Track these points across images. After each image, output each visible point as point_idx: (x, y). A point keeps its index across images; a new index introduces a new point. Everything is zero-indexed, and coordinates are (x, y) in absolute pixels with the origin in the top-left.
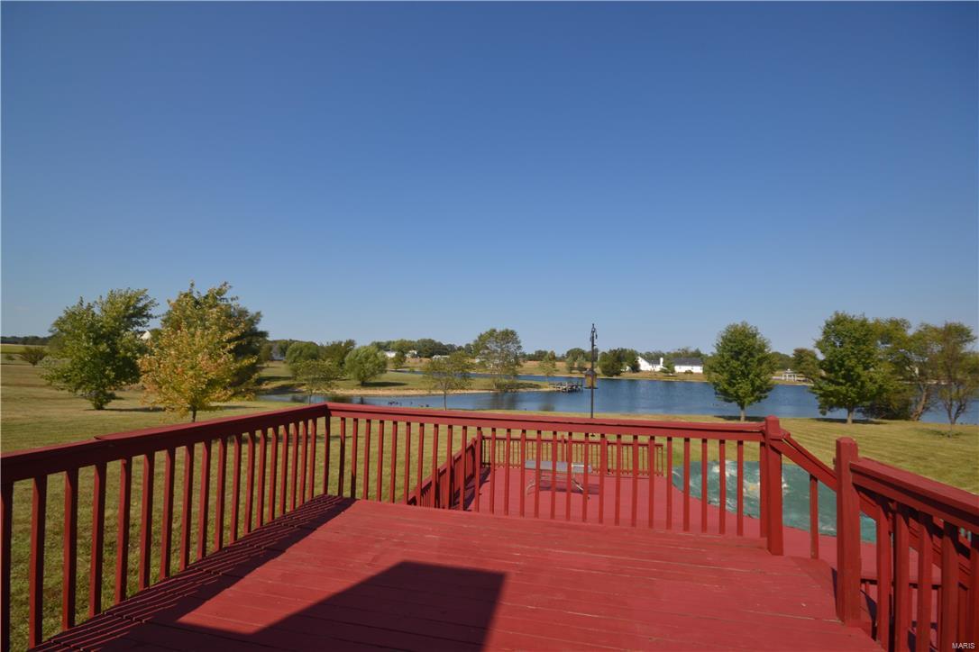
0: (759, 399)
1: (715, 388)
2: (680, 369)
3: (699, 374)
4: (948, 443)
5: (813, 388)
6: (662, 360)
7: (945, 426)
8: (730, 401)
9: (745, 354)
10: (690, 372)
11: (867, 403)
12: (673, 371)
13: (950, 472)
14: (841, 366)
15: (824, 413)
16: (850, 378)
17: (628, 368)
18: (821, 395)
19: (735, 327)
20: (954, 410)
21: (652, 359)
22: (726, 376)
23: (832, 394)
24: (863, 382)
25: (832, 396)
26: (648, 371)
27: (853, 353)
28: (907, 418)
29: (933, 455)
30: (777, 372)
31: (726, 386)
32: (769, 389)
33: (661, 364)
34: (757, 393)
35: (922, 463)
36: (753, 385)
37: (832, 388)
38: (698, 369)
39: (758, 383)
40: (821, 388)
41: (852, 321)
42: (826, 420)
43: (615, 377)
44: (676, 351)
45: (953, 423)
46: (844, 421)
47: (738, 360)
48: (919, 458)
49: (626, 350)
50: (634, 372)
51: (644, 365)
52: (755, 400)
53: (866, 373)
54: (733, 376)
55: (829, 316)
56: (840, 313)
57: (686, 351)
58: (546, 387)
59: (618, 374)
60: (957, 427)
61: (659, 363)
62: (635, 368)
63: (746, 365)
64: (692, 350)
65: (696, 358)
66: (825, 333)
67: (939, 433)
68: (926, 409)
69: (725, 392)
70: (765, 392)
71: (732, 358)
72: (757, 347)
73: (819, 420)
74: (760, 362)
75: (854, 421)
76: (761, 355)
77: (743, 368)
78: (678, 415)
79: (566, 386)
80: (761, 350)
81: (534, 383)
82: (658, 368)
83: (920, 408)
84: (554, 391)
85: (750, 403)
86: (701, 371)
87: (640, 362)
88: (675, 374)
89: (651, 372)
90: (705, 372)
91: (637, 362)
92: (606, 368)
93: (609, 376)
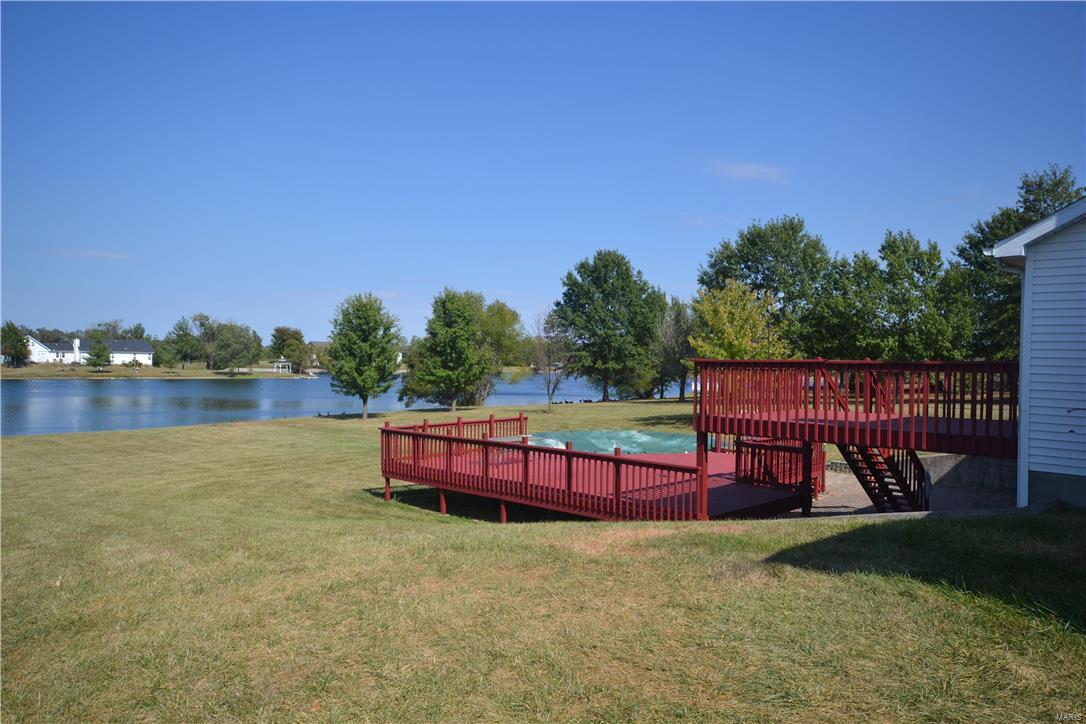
2: (119, 358)
3: (147, 366)
6: (77, 343)
8: (353, 395)
10: (136, 364)
21: (56, 341)
26: (47, 365)
30: (261, 362)
33: (76, 349)
38: (145, 359)
44: (96, 327)
50: (18, 366)
51: (39, 353)
52: (378, 392)
56: (449, 288)
57: (113, 328)
61: (71, 349)
62: (21, 357)
64: (127, 324)
65: (135, 339)
69: (348, 383)
82: (69, 358)
83: (486, 393)
85: (376, 394)
86: (150, 362)
87: (31, 348)
88: (106, 369)
89: (54, 365)
90: (156, 363)
91: (25, 346)
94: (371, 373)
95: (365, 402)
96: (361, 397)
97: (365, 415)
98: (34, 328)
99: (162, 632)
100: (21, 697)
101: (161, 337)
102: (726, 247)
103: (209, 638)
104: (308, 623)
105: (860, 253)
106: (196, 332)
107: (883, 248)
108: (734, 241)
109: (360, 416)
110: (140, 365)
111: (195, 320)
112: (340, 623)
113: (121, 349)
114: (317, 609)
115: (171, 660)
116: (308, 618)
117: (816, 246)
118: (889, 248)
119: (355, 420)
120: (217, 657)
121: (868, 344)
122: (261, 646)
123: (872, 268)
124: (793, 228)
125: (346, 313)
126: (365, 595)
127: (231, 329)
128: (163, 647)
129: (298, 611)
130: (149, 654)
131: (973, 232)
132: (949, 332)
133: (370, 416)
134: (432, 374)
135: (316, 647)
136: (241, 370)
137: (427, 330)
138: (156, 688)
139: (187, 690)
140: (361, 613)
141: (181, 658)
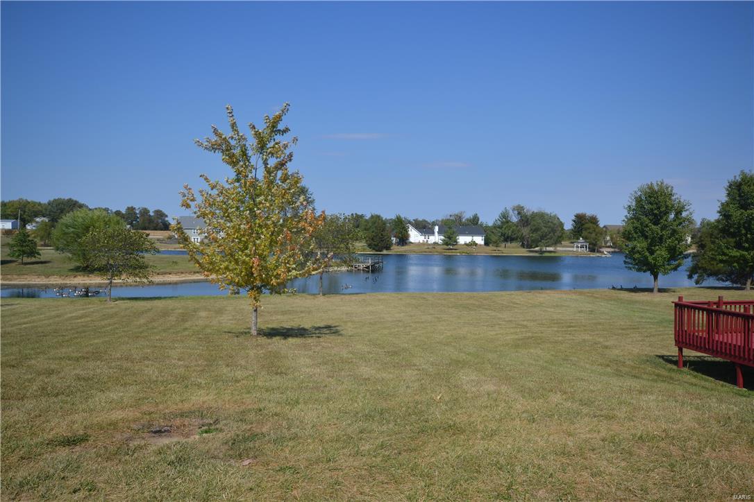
2: (463, 240)
3: (480, 245)
6: (437, 229)
8: (645, 271)
10: (473, 244)
17: (394, 240)
21: (424, 228)
26: (419, 244)
30: (563, 242)
33: (436, 234)
38: (479, 240)
43: (385, 252)
44: (449, 217)
50: (403, 245)
51: (415, 236)
52: (668, 270)
57: (459, 217)
59: (388, 248)
61: (433, 233)
62: (404, 240)
64: (468, 215)
65: (473, 226)
69: (641, 261)
82: (432, 239)
86: (483, 243)
87: (410, 232)
88: (455, 247)
89: (423, 244)
90: (487, 243)
91: (407, 231)
92: (372, 239)
93: (377, 251)
94: (662, 252)
95: (656, 278)
96: (652, 273)
97: (656, 290)
98: (411, 219)
99: (509, 446)
100: (426, 471)
101: (490, 224)
103: (544, 458)
104: (623, 464)
106: (514, 219)
109: (651, 290)
110: (476, 244)
111: (514, 210)
112: (653, 471)
113: (464, 233)
114: (631, 454)
115: (518, 469)
116: (624, 460)
119: (646, 293)
120: (551, 474)
122: (585, 474)
125: (639, 200)
126: (675, 451)
127: (541, 216)
128: (511, 458)
129: (613, 452)
130: (502, 461)
133: (660, 290)
134: (724, 254)
135: (634, 486)
136: (548, 249)
137: (719, 212)
138: (509, 488)
139: (532, 495)
140: (672, 466)
141: (525, 469)
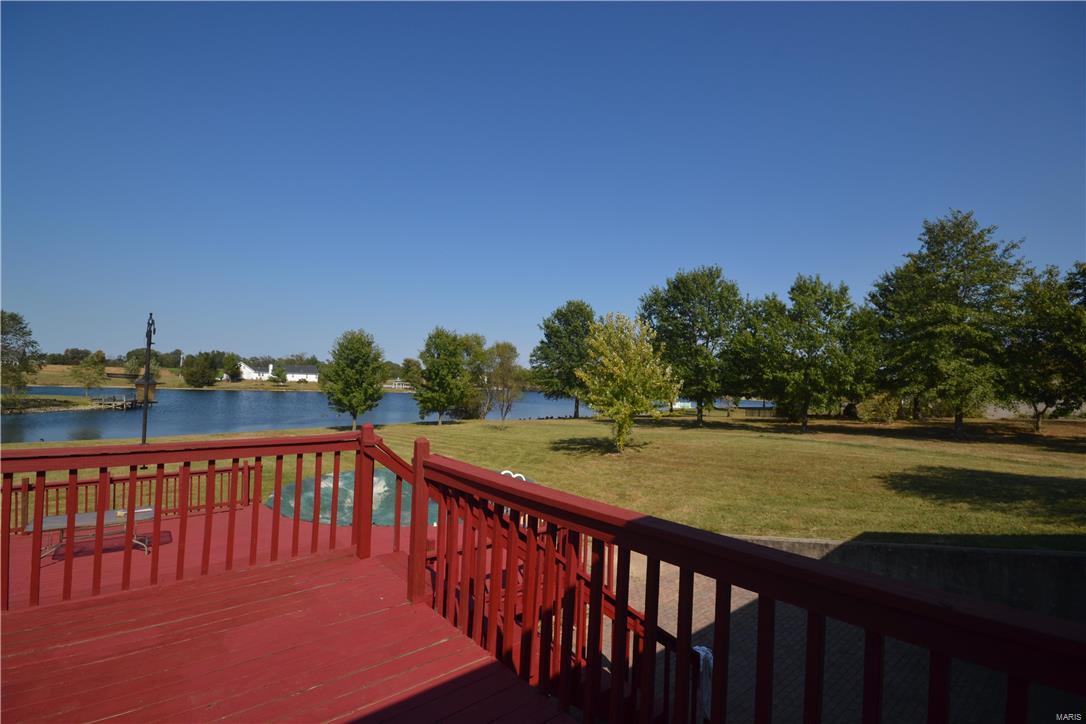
0: (370, 407)
1: (329, 398)
2: (292, 378)
3: (313, 383)
4: (499, 434)
5: (415, 395)
6: (271, 367)
7: (499, 422)
8: (343, 411)
9: (360, 362)
10: (305, 381)
11: (453, 407)
12: (285, 380)
13: (499, 456)
14: (437, 375)
15: (423, 418)
16: (443, 386)
17: (225, 376)
18: (421, 402)
19: (353, 334)
20: (505, 409)
21: (259, 365)
22: (340, 385)
23: (430, 400)
24: (451, 389)
25: (430, 402)
26: (252, 380)
27: (446, 364)
28: (477, 417)
29: (490, 445)
31: (340, 396)
32: (380, 398)
33: (270, 371)
34: (369, 402)
35: (484, 452)
36: (366, 393)
37: (430, 394)
38: (312, 378)
39: (370, 391)
40: (421, 395)
41: (447, 337)
42: (423, 423)
43: (205, 388)
44: (290, 357)
45: (503, 419)
46: (436, 423)
47: (352, 368)
48: (482, 449)
49: (224, 353)
50: (233, 381)
51: (247, 373)
52: (366, 409)
53: (453, 381)
54: (347, 384)
55: (432, 331)
56: (440, 328)
57: (300, 358)
58: (85, 404)
59: (210, 384)
60: (506, 423)
61: (267, 371)
62: (236, 376)
63: (360, 373)
64: (308, 356)
65: (310, 365)
66: (427, 345)
67: (496, 427)
68: (489, 409)
69: (339, 402)
70: (376, 400)
71: (348, 366)
72: (372, 355)
73: (418, 424)
74: (374, 371)
75: (443, 423)
76: (375, 365)
77: (358, 376)
78: (286, 430)
79: (124, 400)
80: (376, 359)
81: (59, 398)
82: (266, 376)
83: (485, 409)
84: (100, 409)
85: (363, 411)
86: (316, 380)
87: (242, 369)
89: (256, 381)
90: (321, 381)
91: (238, 368)
92: (192, 376)
93: (196, 386)
94: (358, 396)
95: (355, 417)
96: (350, 413)
97: (354, 428)
101: (326, 364)
102: (656, 293)
105: (771, 295)
107: (793, 289)
108: (663, 286)
110: (306, 382)
113: (294, 371)
117: (732, 290)
118: (800, 290)
121: (774, 378)
123: (781, 309)
124: (712, 275)
131: (881, 281)
132: (853, 367)
